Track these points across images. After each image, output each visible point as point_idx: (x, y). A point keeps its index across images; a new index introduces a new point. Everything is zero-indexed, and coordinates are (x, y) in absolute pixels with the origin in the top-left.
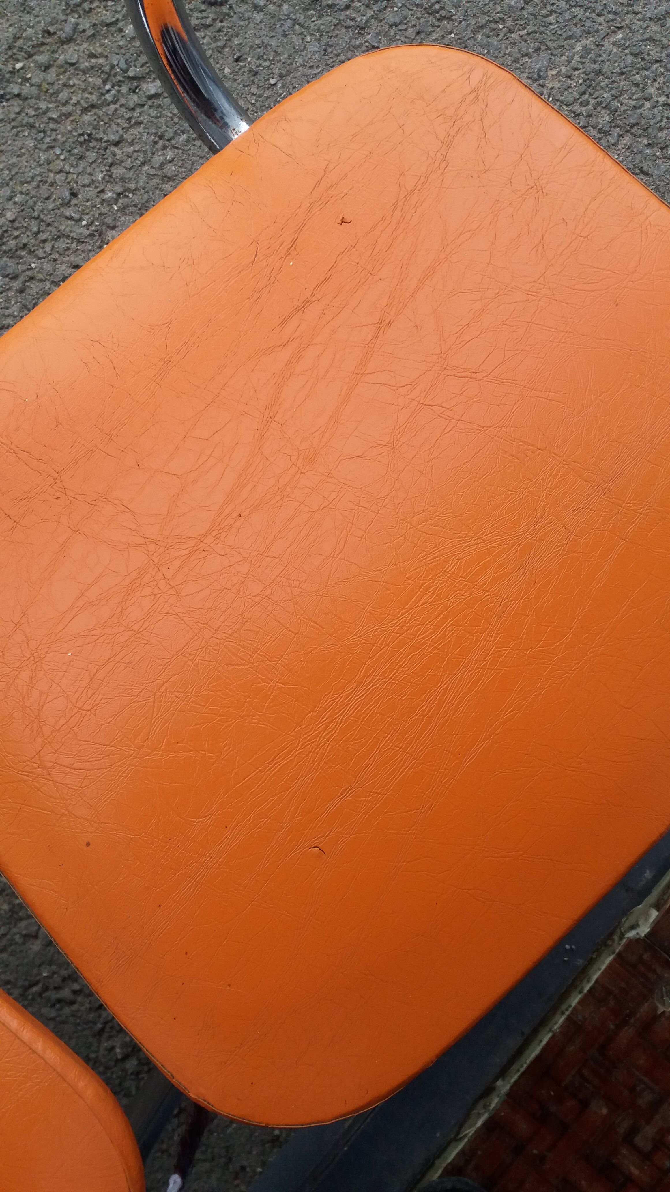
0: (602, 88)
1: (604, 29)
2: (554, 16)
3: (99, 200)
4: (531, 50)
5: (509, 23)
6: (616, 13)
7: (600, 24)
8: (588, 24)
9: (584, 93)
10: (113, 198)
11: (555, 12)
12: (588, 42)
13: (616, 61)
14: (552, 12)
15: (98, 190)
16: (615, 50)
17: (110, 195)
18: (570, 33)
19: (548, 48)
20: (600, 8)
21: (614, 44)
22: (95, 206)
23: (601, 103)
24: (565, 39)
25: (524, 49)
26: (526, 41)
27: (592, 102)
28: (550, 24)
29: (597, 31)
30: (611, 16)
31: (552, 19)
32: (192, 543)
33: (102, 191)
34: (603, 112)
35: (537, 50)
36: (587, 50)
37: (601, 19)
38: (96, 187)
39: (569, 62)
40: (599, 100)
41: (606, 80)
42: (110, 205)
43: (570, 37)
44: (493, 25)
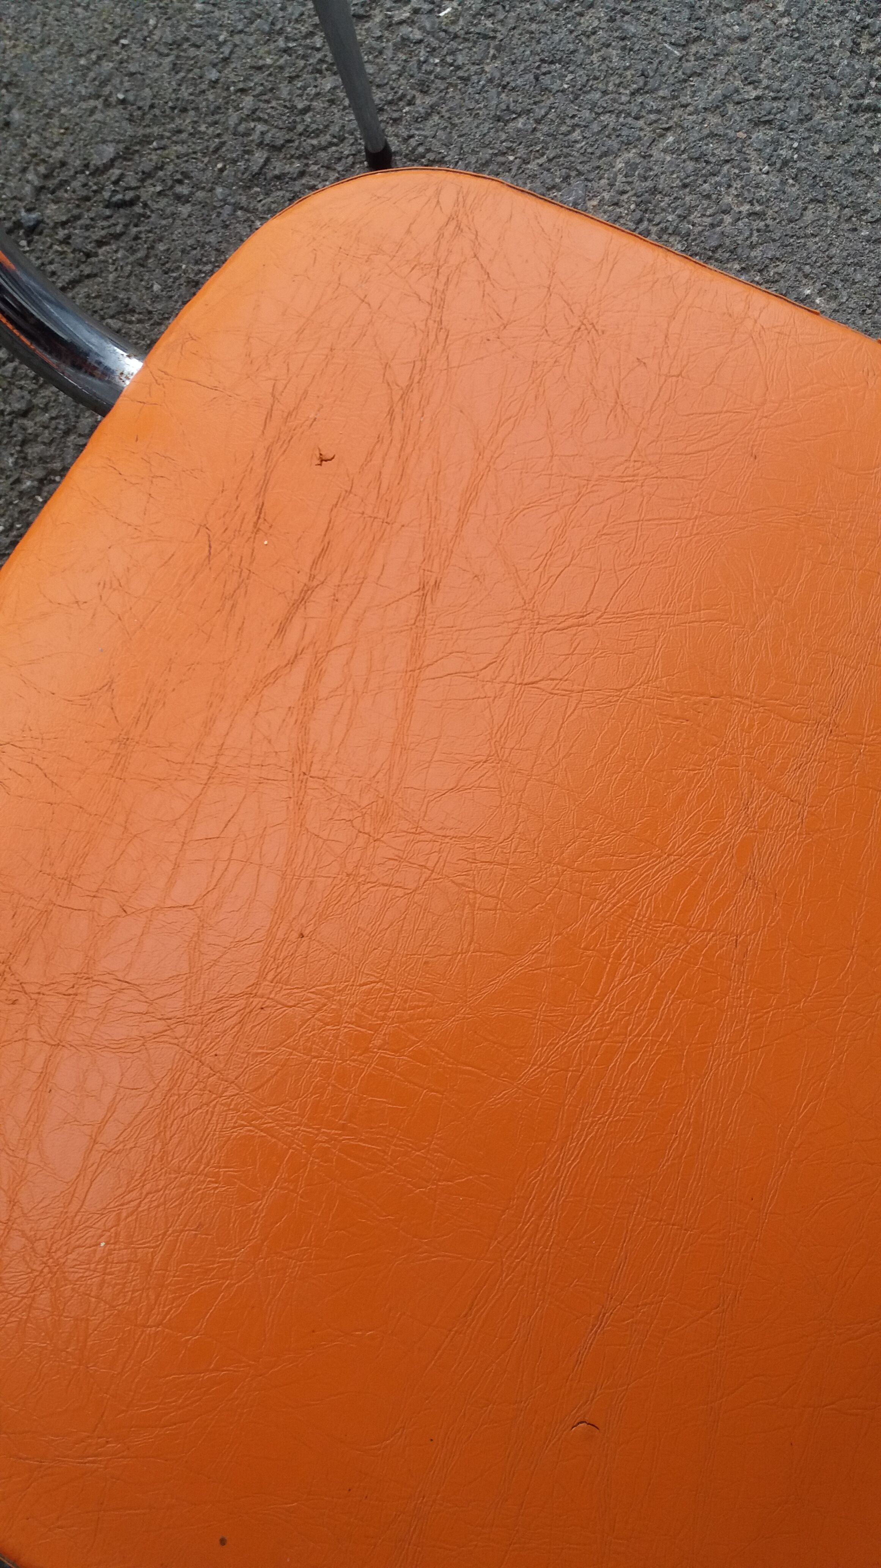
0: (663, 210)
1: (647, 134)
2: (578, 131)
3: (15, 493)
4: (558, 180)
5: (522, 151)
6: (658, 112)
7: (641, 129)
8: (625, 132)
9: (640, 221)
10: (34, 487)
11: (578, 125)
12: (631, 155)
13: (673, 173)
14: (575, 127)
15: (11, 480)
16: (668, 158)
17: (29, 483)
18: (605, 149)
19: (580, 173)
20: (636, 109)
21: (665, 151)
22: (11, 503)
23: (667, 228)
24: (600, 158)
25: (549, 181)
26: (548, 170)
27: (654, 229)
28: (576, 142)
29: (639, 139)
30: (653, 117)
31: (576, 135)
32: (242, 1002)
33: (18, 481)
34: (671, 239)
35: (566, 178)
36: (631, 166)
37: (641, 123)
38: (8, 477)
39: (611, 185)
40: (662, 225)
41: (666, 199)
42: (32, 498)
43: (605, 154)
44: (501, 159)
